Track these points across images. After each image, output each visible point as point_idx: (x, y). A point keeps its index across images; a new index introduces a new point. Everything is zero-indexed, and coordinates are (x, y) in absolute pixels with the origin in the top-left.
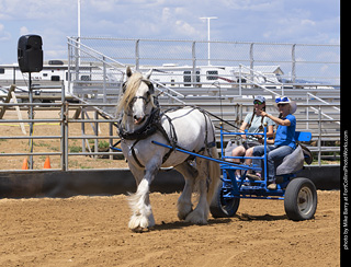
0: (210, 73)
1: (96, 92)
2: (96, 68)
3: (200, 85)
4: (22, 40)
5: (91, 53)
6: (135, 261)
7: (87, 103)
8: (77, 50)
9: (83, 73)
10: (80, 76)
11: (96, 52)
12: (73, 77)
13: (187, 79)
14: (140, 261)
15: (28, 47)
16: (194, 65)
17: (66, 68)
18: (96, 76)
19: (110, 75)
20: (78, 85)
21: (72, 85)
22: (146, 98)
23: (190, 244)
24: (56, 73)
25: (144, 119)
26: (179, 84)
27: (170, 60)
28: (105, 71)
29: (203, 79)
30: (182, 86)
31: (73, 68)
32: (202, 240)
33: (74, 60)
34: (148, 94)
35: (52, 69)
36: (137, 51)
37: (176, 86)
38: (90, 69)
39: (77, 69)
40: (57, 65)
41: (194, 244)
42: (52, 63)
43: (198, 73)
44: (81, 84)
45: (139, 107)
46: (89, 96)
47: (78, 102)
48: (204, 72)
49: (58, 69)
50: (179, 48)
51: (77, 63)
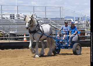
29: (15, 17)
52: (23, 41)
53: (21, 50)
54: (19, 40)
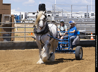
0: (92, 14)
1: (60, 19)
2: (60, 13)
3: (89, 17)
4: (40, 5)
5: (59, 9)
6: (71, 66)
7: (58, 23)
8: (55, 8)
9: (57, 14)
10: (56, 15)
11: (60, 8)
12: (54, 15)
13: (85, 16)
14: (73, 66)
15: (41, 7)
16: (87, 12)
17: (52, 13)
18: (60, 15)
19: (64, 15)
20: (55, 18)
21: (53, 17)
22: (44, 20)
23: (86, 62)
24: (49, 14)
25: (43, 27)
26: (83, 17)
27: (81, 10)
28: (63, 13)
29: (90, 16)
30: (84, 18)
31: (54, 13)
32: (90, 61)
33: (54, 11)
34: (45, 19)
35: (48, 13)
36: (71, 8)
37: (82, 18)
38: (59, 13)
39: (55, 13)
40: (49, 12)
41: (88, 61)
42: (48, 11)
43: (89, 14)
44: (56, 17)
45: (41, 23)
46: (58, 21)
47: (55, 22)
48: (90, 14)
49: (50, 13)
50: (83, 7)
51: (55, 11)
52: (90, 40)
53: (88, 48)
54: (88, 39)
